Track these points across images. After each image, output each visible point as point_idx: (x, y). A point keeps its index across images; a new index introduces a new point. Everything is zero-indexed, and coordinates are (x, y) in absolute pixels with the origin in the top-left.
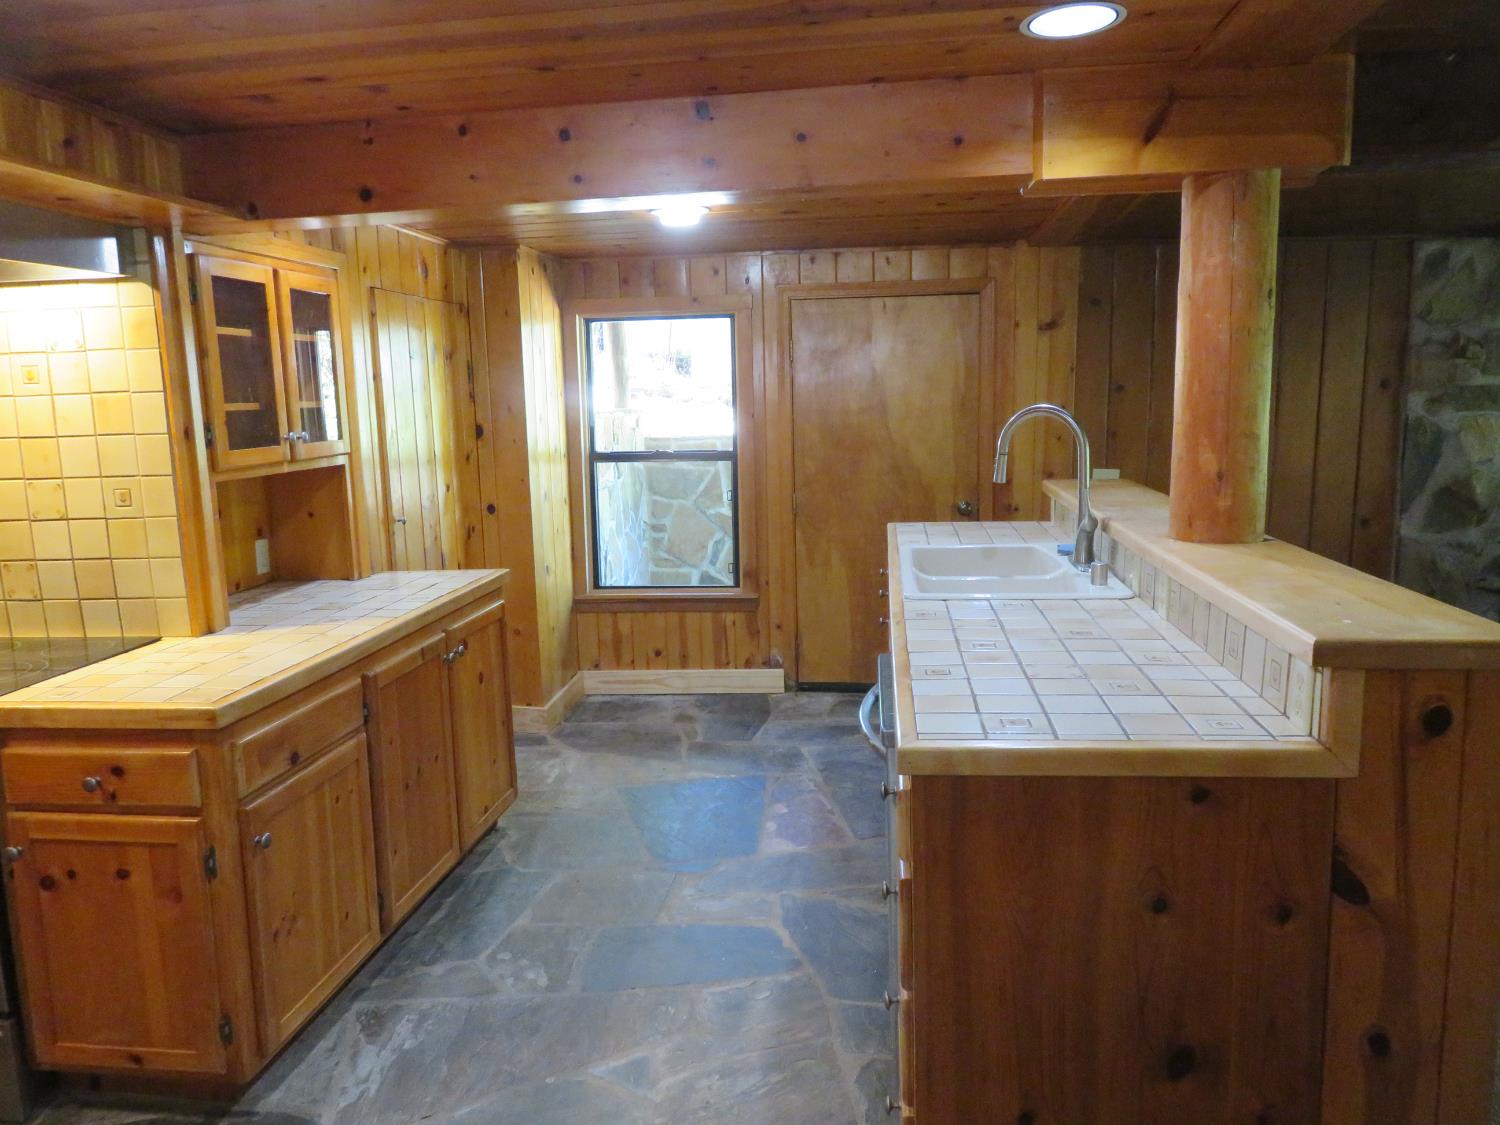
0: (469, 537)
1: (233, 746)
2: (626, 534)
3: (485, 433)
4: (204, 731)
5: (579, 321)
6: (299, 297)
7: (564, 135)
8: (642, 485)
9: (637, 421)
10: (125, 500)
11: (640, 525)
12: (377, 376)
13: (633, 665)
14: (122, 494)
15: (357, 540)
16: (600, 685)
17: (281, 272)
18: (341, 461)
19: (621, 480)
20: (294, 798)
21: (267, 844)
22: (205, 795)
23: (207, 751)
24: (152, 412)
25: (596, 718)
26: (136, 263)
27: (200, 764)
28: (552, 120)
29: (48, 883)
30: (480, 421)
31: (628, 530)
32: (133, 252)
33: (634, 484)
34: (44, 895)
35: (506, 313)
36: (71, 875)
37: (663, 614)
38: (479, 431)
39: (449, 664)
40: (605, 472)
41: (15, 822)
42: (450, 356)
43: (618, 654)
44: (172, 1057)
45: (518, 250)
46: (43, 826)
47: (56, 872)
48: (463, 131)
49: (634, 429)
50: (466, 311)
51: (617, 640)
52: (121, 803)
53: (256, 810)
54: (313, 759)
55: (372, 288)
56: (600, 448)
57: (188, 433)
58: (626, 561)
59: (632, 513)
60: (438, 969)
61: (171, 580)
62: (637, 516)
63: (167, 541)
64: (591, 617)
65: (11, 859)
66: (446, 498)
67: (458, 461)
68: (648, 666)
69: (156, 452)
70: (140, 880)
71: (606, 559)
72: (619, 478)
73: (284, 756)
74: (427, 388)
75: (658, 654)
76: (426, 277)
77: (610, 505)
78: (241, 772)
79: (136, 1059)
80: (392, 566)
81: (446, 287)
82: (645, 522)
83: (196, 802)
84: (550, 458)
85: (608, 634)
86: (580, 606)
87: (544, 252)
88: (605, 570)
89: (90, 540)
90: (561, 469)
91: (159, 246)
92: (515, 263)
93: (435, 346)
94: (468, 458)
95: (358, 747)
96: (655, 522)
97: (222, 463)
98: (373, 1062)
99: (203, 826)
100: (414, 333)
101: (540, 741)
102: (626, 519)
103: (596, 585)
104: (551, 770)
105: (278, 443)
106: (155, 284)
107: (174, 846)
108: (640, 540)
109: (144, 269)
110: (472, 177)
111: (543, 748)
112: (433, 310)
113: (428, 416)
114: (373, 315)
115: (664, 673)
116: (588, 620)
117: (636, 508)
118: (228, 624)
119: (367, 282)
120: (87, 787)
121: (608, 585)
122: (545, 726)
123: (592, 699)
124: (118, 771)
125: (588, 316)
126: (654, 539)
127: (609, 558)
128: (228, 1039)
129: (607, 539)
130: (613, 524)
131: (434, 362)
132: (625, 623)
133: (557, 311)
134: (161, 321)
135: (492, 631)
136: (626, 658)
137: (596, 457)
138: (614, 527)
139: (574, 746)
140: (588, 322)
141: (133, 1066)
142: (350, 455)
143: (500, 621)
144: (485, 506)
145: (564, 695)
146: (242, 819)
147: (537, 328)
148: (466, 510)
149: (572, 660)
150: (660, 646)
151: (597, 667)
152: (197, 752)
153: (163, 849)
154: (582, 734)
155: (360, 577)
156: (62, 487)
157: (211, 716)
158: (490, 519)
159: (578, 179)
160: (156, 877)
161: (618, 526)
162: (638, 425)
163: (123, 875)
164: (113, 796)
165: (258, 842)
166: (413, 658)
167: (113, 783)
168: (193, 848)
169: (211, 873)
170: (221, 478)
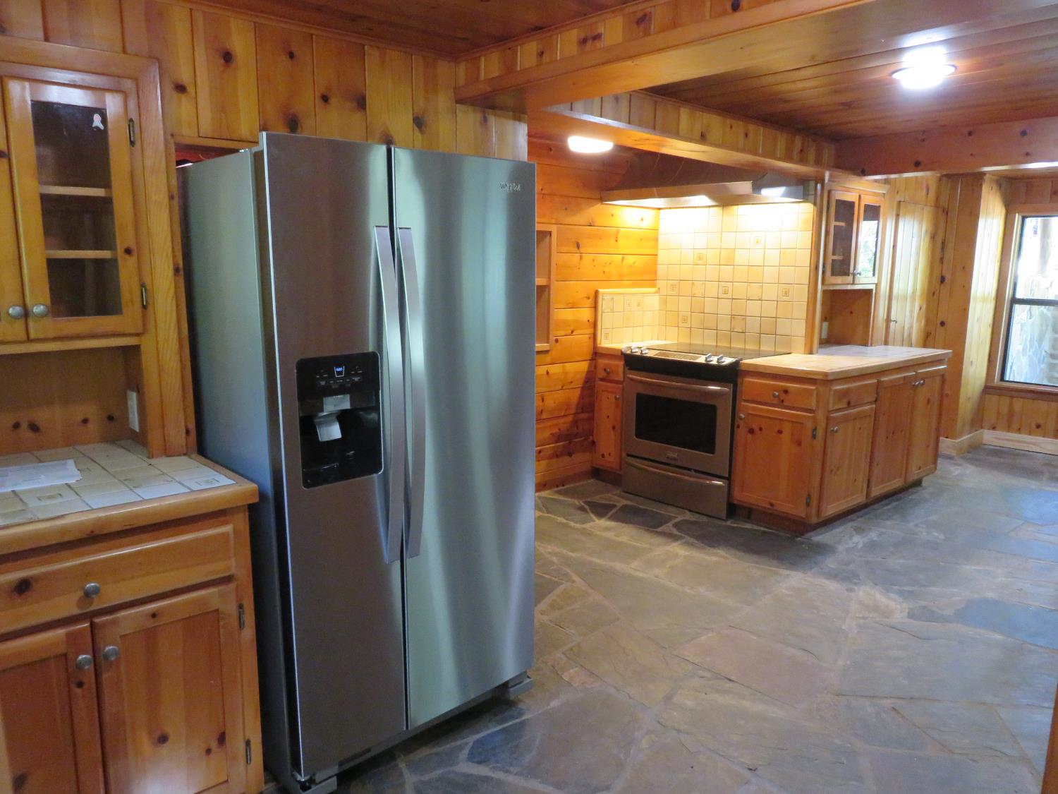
0: (927, 337)
1: (830, 390)
2: (1029, 356)
3: (946, 281)
4: (822, 380)
5: (1018, 218)
6: (868, 208)
7: (1024, 133)
8: (1047, 326)
9: (1051, 283)
10: (786, 294)
11: (1041, 352)
12: (894, 246)
13: (1019, 430)
14: (786, 292)
15: (873, 327)
16: (994, 440)
17: (862, 196)
18: (873, 287)
19: (1031, 320)
20: (846, 419)
21: (836, 431)
22: (817, 406)
23: (821, 389)
24: (804, 258)
25: (988, 455)
26: (808, 195)
27: (817, 394)
28: (1018, 127)
29: (751, 431)
30: (943, 274)
31: (1031, 353)
32: (808, 191)
33: (1042, 325)
34: (749, 436)
35: (971, 213)
36: (761, 429)
37: (1046, 402)
38: (943, 280)
39: (915, 387)
40: (1020, 312)
41: (743, 406)
42: (933, 237)
43: (1010, 422)
44: (786, 506)
45: (985, 177)
46: (754, 409)
47: (756, 428)
48: (970, 134)
49: (1047, 288)
50: (946, 212)
51: (1011, 415)
52: (785, 404)
53: (834, 417)
54: (855, 407)
55: (900, 202)
56: (1019, 295)
57: (817, 268)
58: (1026, 373)
59: (1036, 344)
60: (888, 523)
61: (800, 329)
62: (1040, 347)
63: (801, 312)
64: (995, 398)
65: (741, 419)
66: (918, 314)
67: (928, 295)
68: (1030, 433)
69: (803, 274)
70: (786, 436)
71: (1011, 368)
72: (1030, 318)
73: (845, 401)
74: (918, 254)
75: (1038, 426)
76: (928, 194)
77: (1020, 335)
78: (831, 401)
79: (772, 505)
80: (886, 343)
81: (937, 199)
82: (1046, 352)
83: (814, 407)
84: (984, 300)
85: (1005, 410)
86: (988, 389)
87: (1001, 177)
88: (1010, 374)
89: (770, 310)
90: (990, 306)
91: (819, 186)
92: (981, 185)
93: (926, 231)
94: (934, 293)
95: (871, 409)
96: (1053, 352)
97: (827, 282)
98: (859, 540)
99: (814, 418)
100: (916, 225)
101: (950, 458)
102: (1031, 347)
103: (1002, 378)
104: (955, 471)
105: (849, 275)
106: (815, 204)
107: (802, 423)
108: (1039, 362)
109: (812, 198)
110: (971, 155)
111: (952, 461)
112: (928, 212)
113: (916, 269)
114: (898, 215)
115: (1041, 439)
116: (993, 400)
117: (1040, 340)
118: (817, 352)
119: (898, 198)
120: (774, 396)
121: (1011, 380)
122: (955, 451)
123: (986, 447)
124: (786, 392)
125: (1025, 214)
126: (1052, 364)
127: (1014, 368)
128: (808, 505)
129: (1014, 355)
130: (1021, 348)
131: (924, 240)
132: (1018, 404)
133: (1004, 211)
134: (815, 219)
135: (938, 380)
136: (1015, 426)
137: (1015, 301)
138: (1021, 350)
139: (972, 464)
140: (1024, 218)
141: (769, 507)
142: (876, 284)
143: (942, 376)
144: (939, 322)
145: (970, 438)
146: (828, 418)
147: (989, 221)
148: (928, 322)
149: (978, 421)
150: (1040, 421)
151: (994, 428)
152: (817, 388)
153: (797, 423)
154: (977, 460)
155: (871, 345)
156: (762, 287)
157: (826, 374)
158: (941, 330)
159: (1027, 154)
160: (792, 434)
161: (1024, 349)
162: (1051, 286)
163: (780, 432)
164: (782, 401)
165: (833, 430)
166: (899, 379)
167: (783, 396)
168: (810, 425)
169: (814, 437)
170: (826, 288)
